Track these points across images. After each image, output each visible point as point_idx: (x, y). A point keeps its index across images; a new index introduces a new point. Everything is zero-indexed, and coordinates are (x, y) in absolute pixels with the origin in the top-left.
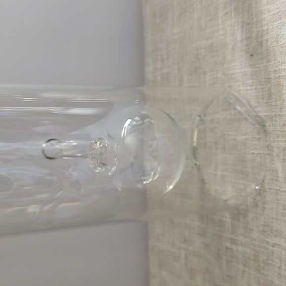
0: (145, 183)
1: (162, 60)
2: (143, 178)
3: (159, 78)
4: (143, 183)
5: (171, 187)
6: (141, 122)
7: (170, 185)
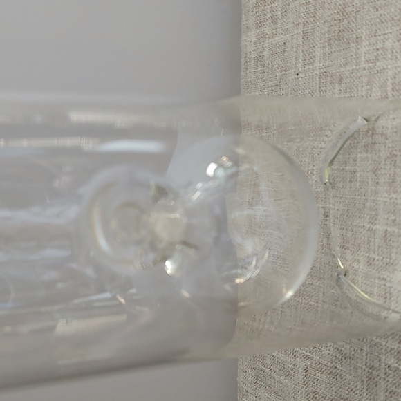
0: (238, 281)
1: (275, 20)
2: (234, 272)
3: (267, 53)
4: (234, 281)
5: (290, 294)
6: (234, 170)
7: (288, 288)
